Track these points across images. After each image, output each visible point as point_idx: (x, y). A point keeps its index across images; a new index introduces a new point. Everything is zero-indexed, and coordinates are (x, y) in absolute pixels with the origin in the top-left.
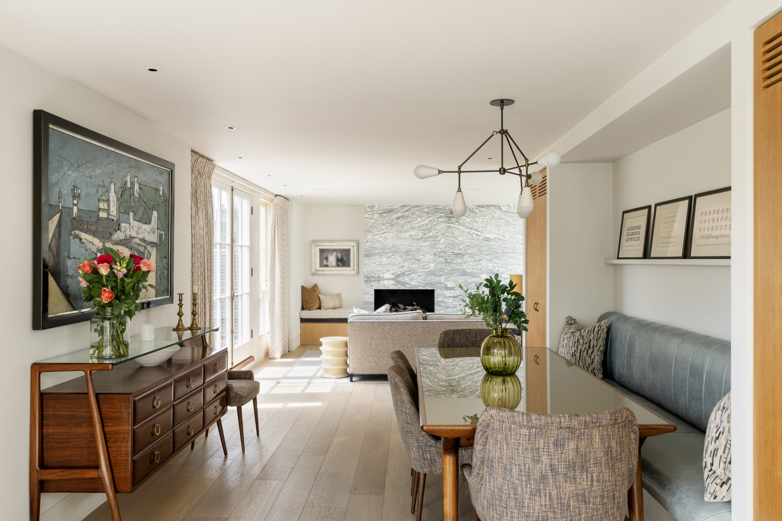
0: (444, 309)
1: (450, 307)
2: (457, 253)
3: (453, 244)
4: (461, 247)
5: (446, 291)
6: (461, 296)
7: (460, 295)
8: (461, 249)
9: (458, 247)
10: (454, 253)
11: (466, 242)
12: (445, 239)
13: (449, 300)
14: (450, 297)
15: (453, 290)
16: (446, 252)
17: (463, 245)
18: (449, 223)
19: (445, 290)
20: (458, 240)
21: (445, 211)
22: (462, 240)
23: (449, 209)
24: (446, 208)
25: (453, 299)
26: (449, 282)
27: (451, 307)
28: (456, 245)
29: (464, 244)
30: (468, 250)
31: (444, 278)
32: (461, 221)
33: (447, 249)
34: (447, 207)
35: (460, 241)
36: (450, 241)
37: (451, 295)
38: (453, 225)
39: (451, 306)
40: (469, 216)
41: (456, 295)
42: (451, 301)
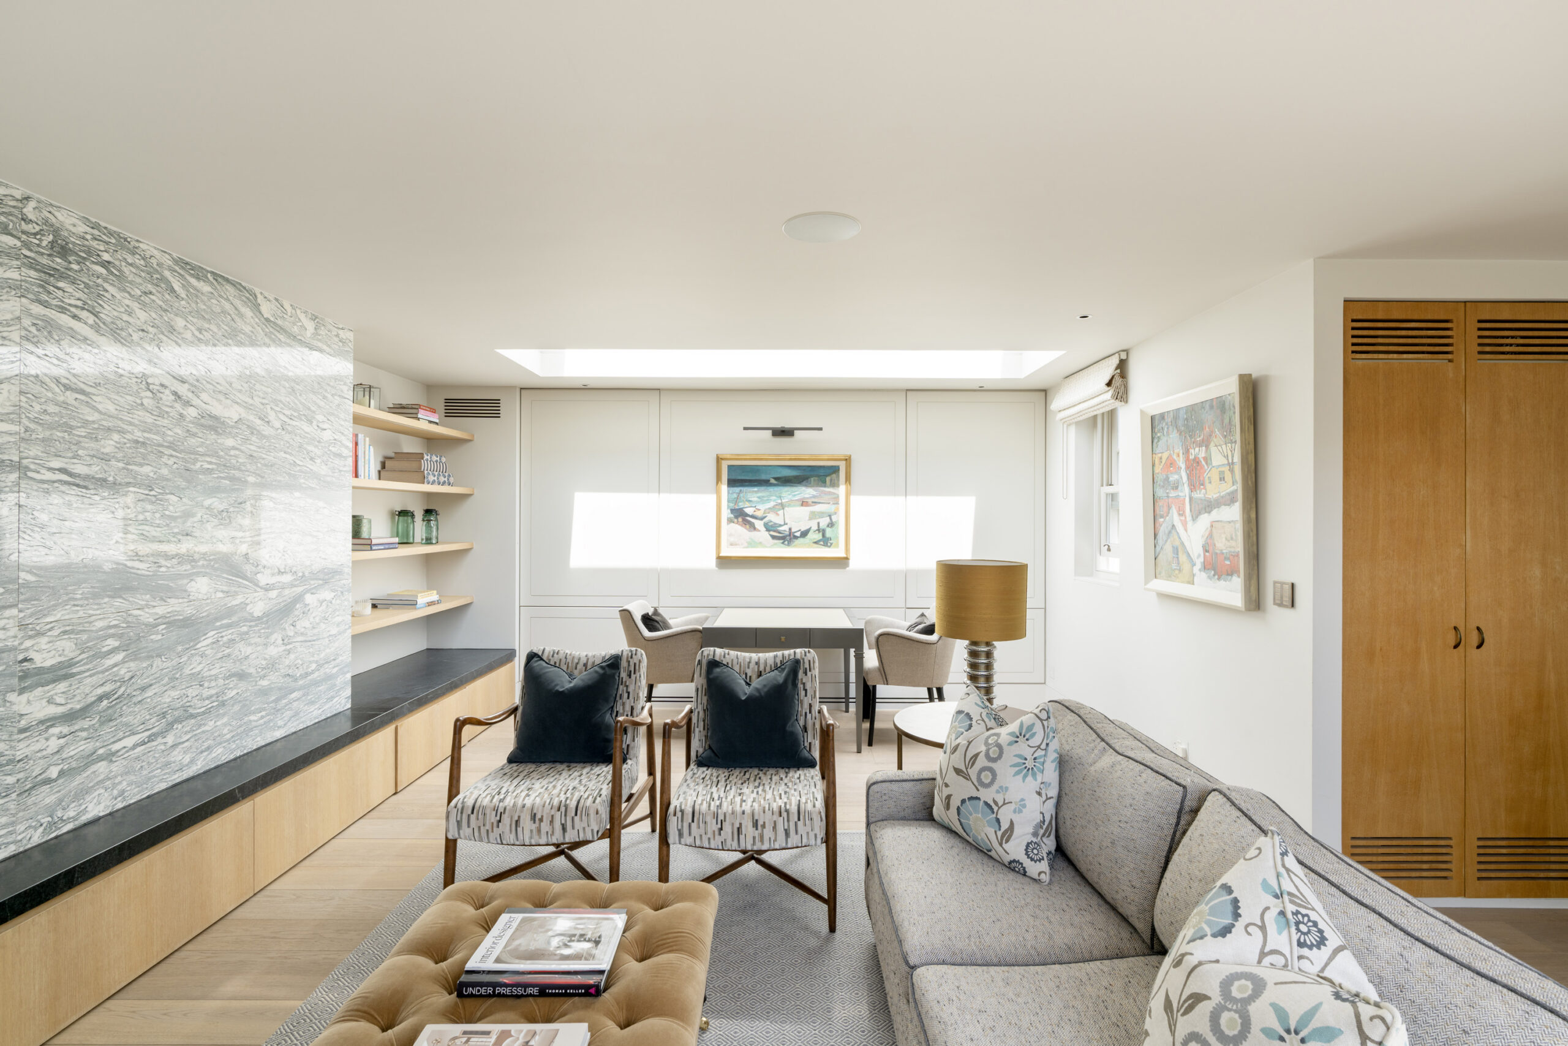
0: (12, 806)
1: (48, 781)
2: (87, 477)
3: (68, 428)
4: (108, 446)
5: (24, 697)
6: (105, 702)
7: (100, 699)
8: (105, 458)
9: (93, 445)
10: (70, 474)
11: (131, 424)
12: (21, 392)
13: (42, 744)
14: (50, 722)
15: (66, 677)
16: (27, 468)
17: (116, 437)
18: (45, 304)
19: (22, 691)
20: (94, 408)
21: (24, 226)
22: (111, 408)
23: (46, 222)
24: (29, 210)
25: (65, 730)
26: (43, 640)
27: (54, 775)
28: (82, 432)
29: (121, 432)
30: (141, 465)
31: (11, 623)
32: (108, 312)
33: (35, 451)
34: (32, 204)
35: (100, 412)
36: (52, 408)
37: (53, 710)
38: (65, 320)
39: (54, 772)
40: (147, 300)
41: (78, 707)
42: (54, 744)
